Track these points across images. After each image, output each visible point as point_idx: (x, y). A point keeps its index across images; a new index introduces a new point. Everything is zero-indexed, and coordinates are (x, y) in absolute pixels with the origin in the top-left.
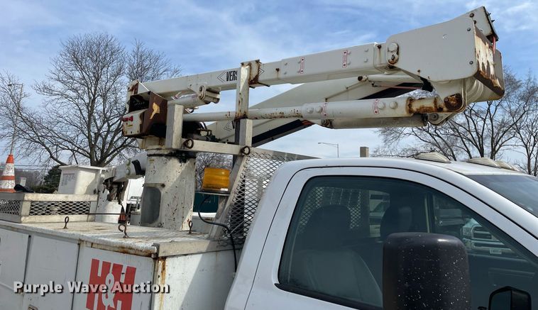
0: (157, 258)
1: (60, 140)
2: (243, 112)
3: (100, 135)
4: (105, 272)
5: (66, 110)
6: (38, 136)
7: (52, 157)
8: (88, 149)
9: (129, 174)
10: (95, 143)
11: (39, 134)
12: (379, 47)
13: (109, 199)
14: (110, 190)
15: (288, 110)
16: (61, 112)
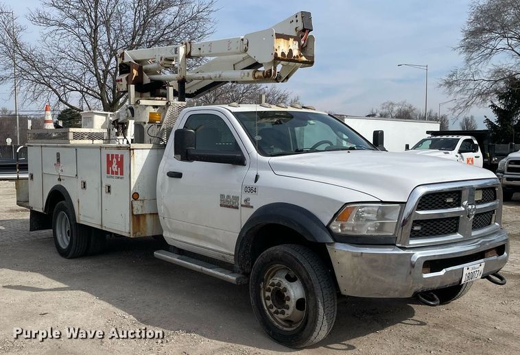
0: (130, 150)
1: (66, 80)
2: (182, 77)
3: (109, 71)
4: (112, 158)
5: (67, 43)
6: (43, 77)
7: (60, 100)
8: (97, 89)
9: (128, 116)
10: (105, 82)
11: (43, 74)
12: (242, 40)
13: (117, 134)
14: (117, 128)
15: (212, 74)
16: (62, 46)
